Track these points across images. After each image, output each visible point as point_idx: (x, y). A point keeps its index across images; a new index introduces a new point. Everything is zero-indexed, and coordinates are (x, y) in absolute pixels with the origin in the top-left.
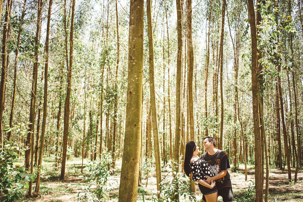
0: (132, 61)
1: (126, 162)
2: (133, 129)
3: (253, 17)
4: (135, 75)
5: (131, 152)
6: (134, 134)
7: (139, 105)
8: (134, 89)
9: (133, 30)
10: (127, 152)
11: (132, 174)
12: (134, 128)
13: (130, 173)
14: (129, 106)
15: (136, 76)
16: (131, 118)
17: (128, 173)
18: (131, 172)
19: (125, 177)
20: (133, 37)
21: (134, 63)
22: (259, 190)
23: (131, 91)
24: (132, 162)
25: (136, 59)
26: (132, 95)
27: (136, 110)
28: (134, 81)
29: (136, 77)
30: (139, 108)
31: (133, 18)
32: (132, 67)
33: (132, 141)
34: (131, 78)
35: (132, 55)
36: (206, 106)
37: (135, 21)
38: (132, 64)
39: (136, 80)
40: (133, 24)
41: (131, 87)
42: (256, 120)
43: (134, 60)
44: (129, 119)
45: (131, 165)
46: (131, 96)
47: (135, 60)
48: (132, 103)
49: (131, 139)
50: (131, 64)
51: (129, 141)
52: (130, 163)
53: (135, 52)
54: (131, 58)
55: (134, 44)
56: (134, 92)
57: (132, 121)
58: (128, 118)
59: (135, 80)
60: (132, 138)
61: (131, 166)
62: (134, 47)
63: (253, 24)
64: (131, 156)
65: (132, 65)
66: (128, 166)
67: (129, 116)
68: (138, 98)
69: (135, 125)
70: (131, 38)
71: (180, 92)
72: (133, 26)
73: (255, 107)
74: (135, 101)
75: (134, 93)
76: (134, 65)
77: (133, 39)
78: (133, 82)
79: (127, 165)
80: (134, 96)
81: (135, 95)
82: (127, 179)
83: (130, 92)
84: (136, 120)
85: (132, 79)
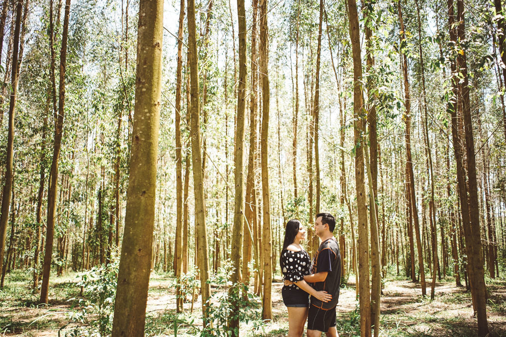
0: (141, 86)
1: (126, 254)
2: (139, 198)
3: (356, 30)
4: (145, 109)
5: (135, 237)
6: (142, 207)
7: (151, 159)
8: (143, 132)
9: (144, 34)
10: (129, 238)
11: (136, 274)
12: (142, 198)
13: (134, 273)
14: (134, 161)
15: (146, 111)
16: (136, 180)
17: (130, 274)
18: (135, 271)
19: (125, 280)
20: (143, 45)
21: (144, 90)
22: (365, 306)
23: (139, 135)
24: (137, 255)
25: (147, 83)
26: (140, 142)
27: (145, 167)
28: (143, 118)
29: (146, 113)
30: (152, 165)
31: (144, 14)
32: (140, 96)
33: (137, 220)
34: (140, 114)
35: (142, 76)
36: (295, 179)
37: (147, 19)
38: (141, 90)
39: (147, 118)
40: (145, 25)
41: (138, 128)
42: (361, 194)
43: (144, 84)
44: (134, 182)
45: (135, 259)
46: (138, 143)
47: (146, 85)
48: (140, 155)
49: (137, 215)
50: (139, 91)
51: (133, 219)
52: (133, 255)
53: (147, 70)
54: (139, 80)
55: (146, 58)
56: (144, 136)
57: (138, 185)
58: (133, 180)
59: (145, 117)
60: (139, 214)
61: (136, 261)
62: (145, 63)
63: (356, 42)
64: (136, 244)
65: (141, 92)
66: (130, 261)
67: (134, 178)
68: (149, 147)
69: (144, 192)
70: (140, 48)
71: (242, 150)
72: (143, 27)
73: (359, 173)
74: (145, 153)
75: (143, 139)
76: (144, 92)
77: (143, 49)
78: (142, 120)
79: (128, 260)
80: (142, 144)
81: (145, 141)
82: (128, 283)
83: (137, 137)
84: (145, 184)
85: (140, 116)
